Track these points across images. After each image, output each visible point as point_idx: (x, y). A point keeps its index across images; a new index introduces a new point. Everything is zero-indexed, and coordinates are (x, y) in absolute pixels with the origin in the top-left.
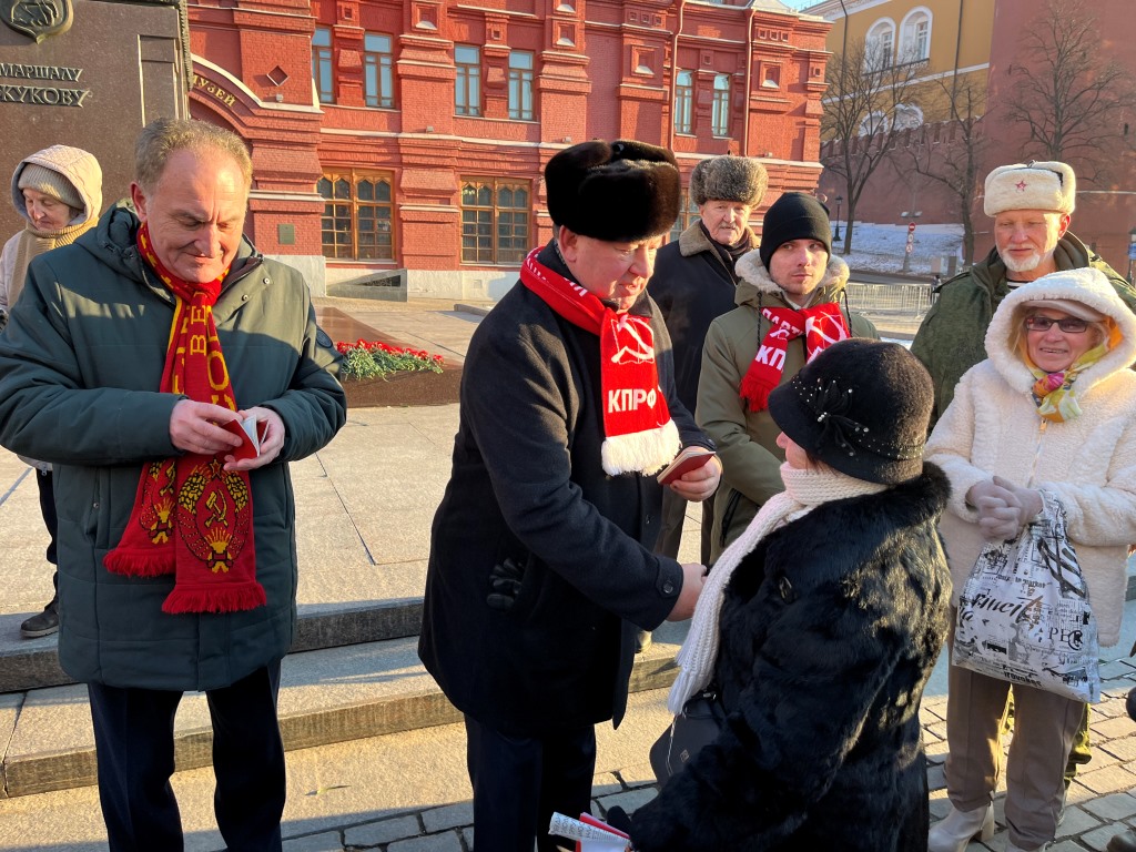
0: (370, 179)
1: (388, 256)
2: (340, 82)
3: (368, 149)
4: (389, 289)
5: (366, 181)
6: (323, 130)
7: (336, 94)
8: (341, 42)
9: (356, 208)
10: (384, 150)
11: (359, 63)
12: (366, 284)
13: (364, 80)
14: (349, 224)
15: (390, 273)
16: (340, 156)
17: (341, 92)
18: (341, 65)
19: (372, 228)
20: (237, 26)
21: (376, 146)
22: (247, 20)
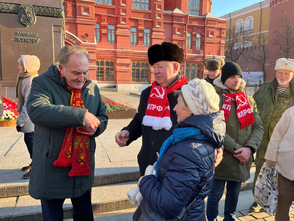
0: (109, 61)
1: (113, 81)
2: (102, 37)
3: (108, 53)
4: (113, 89)
5: (108, 62)
6: (97, 49)
7: (101, 40)
8: (102, 27)
9: (105, 68)
10: (112, 54)
11: (106, 32)
12: (107, 88)
13: (108, 36)
14: (103, 72)
15: (113, 85)
16: (101, 55)
17: (102, 39)
18: (102, 33)
19: (109, 73)
20: (76, 24)
21: (110, 53)
22: (79, 22)
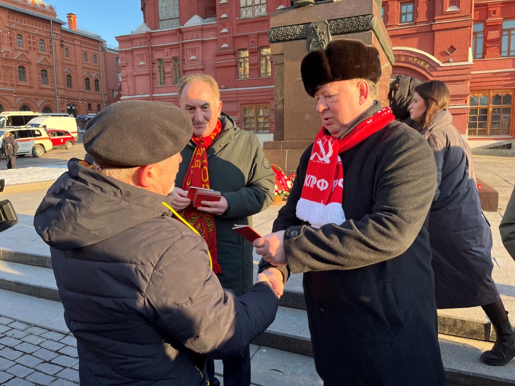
0: (500, 94)
1: (508, 133)
2: (487, 47)
3: (500, 79)
4: (504, 151)
5: (497, 95)
6: (472, 73)
7: (484, 53)
8: (488, 28)
9: (491, 109)
10: (509, 78)
11: (498, 36)
12: (491, 148)
13: (501, 44)
14: (485, 118)
15: (505, 142)
16: (483, 84)
17: (487, 52)
18: (488, 39)
19: (499, 119)
20: (434, 31)
21: (505, 77)
22: (439, 27)
